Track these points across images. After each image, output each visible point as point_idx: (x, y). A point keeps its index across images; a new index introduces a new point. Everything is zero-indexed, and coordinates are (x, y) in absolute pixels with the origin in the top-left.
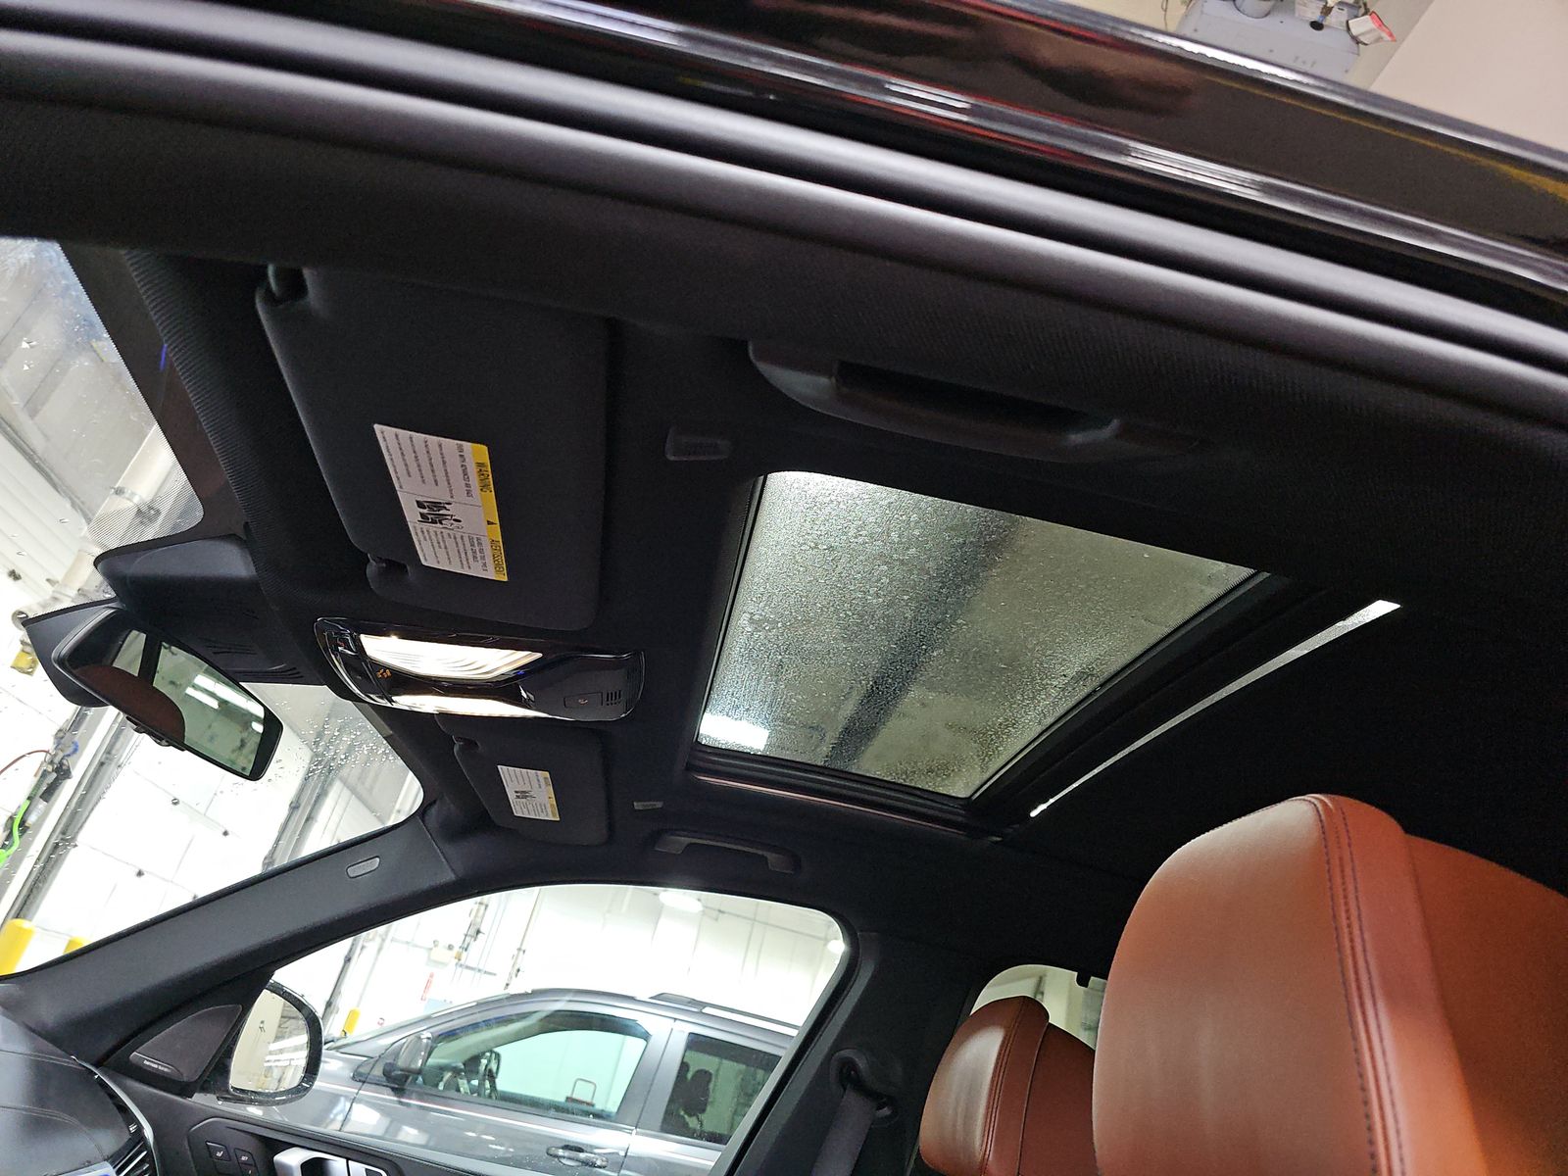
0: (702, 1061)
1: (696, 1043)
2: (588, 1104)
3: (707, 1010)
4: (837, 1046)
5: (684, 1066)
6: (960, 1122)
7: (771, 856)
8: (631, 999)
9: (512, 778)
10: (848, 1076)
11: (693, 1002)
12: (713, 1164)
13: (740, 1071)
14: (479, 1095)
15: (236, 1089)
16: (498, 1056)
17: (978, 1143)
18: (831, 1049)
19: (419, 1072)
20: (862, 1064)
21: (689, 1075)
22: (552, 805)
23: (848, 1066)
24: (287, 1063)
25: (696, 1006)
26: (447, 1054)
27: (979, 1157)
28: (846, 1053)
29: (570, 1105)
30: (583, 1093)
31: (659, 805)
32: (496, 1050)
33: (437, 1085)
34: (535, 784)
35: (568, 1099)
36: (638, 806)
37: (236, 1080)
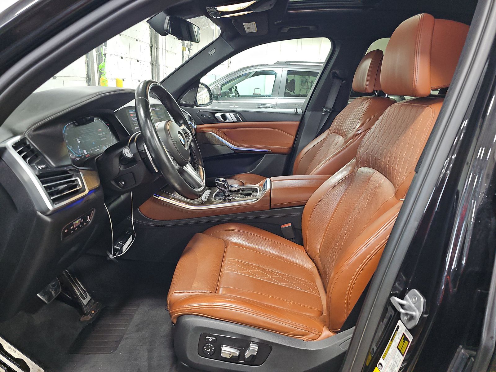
0: (291, 77)
1: (289, 73)
2: (260, 94)
3: (291, 64)
4: (332, 69)
5: (287, 80)
6: (361, 81)
7: (311, 27)
8: (267, 65)
9: (246, 25)
10: (335, 76)
11: (287, 62)
12: (304, 102)
13: (301, 77)
14: (236, 97)
15: (200, 105)
16: (236, 87)
17: (365, 84)
18: (330, 70)
19: (221, 95)
20: (338, 72)
21: (289, 82)
22: (255, 29)
23: (335, 73)
24: (202, 98)
25: (288, 63)
26: (225, 89)
27: (365, 87)
28: (334, 71)
29: (254, 95)
30: (257, 92)
31: (281, 21)
32: (235, 85)
33: (225, 97)
34: (252, 25)
35: (253, 94)
36: (275, 23)
37: (199, 103)
